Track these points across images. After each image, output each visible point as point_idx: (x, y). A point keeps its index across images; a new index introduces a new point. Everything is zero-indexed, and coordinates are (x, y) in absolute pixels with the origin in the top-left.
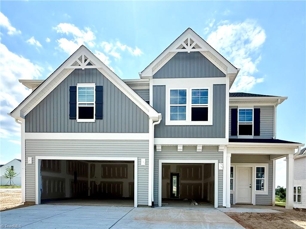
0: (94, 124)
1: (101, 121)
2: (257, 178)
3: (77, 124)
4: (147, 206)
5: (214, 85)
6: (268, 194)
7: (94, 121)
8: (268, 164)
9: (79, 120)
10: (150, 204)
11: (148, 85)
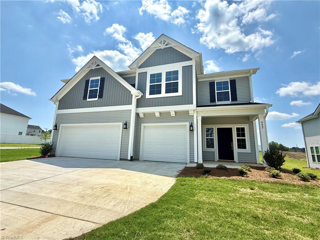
0: (97, 101)
1: (102, 99)
2: (237, 137)
3: (87, 102)
4: (127, 160)
5: (183, 67)
6: (251, 152)
7: (97, 100)
8: (248, 124)
9: (88, 100)
10: (129, 158)
11: (135, 73)
